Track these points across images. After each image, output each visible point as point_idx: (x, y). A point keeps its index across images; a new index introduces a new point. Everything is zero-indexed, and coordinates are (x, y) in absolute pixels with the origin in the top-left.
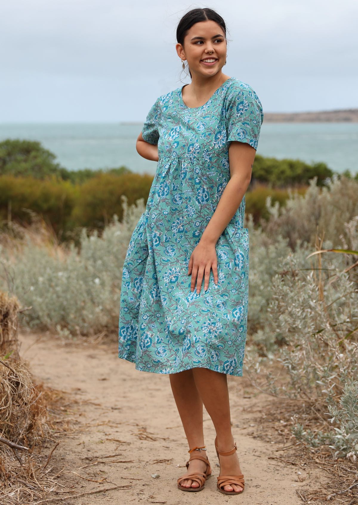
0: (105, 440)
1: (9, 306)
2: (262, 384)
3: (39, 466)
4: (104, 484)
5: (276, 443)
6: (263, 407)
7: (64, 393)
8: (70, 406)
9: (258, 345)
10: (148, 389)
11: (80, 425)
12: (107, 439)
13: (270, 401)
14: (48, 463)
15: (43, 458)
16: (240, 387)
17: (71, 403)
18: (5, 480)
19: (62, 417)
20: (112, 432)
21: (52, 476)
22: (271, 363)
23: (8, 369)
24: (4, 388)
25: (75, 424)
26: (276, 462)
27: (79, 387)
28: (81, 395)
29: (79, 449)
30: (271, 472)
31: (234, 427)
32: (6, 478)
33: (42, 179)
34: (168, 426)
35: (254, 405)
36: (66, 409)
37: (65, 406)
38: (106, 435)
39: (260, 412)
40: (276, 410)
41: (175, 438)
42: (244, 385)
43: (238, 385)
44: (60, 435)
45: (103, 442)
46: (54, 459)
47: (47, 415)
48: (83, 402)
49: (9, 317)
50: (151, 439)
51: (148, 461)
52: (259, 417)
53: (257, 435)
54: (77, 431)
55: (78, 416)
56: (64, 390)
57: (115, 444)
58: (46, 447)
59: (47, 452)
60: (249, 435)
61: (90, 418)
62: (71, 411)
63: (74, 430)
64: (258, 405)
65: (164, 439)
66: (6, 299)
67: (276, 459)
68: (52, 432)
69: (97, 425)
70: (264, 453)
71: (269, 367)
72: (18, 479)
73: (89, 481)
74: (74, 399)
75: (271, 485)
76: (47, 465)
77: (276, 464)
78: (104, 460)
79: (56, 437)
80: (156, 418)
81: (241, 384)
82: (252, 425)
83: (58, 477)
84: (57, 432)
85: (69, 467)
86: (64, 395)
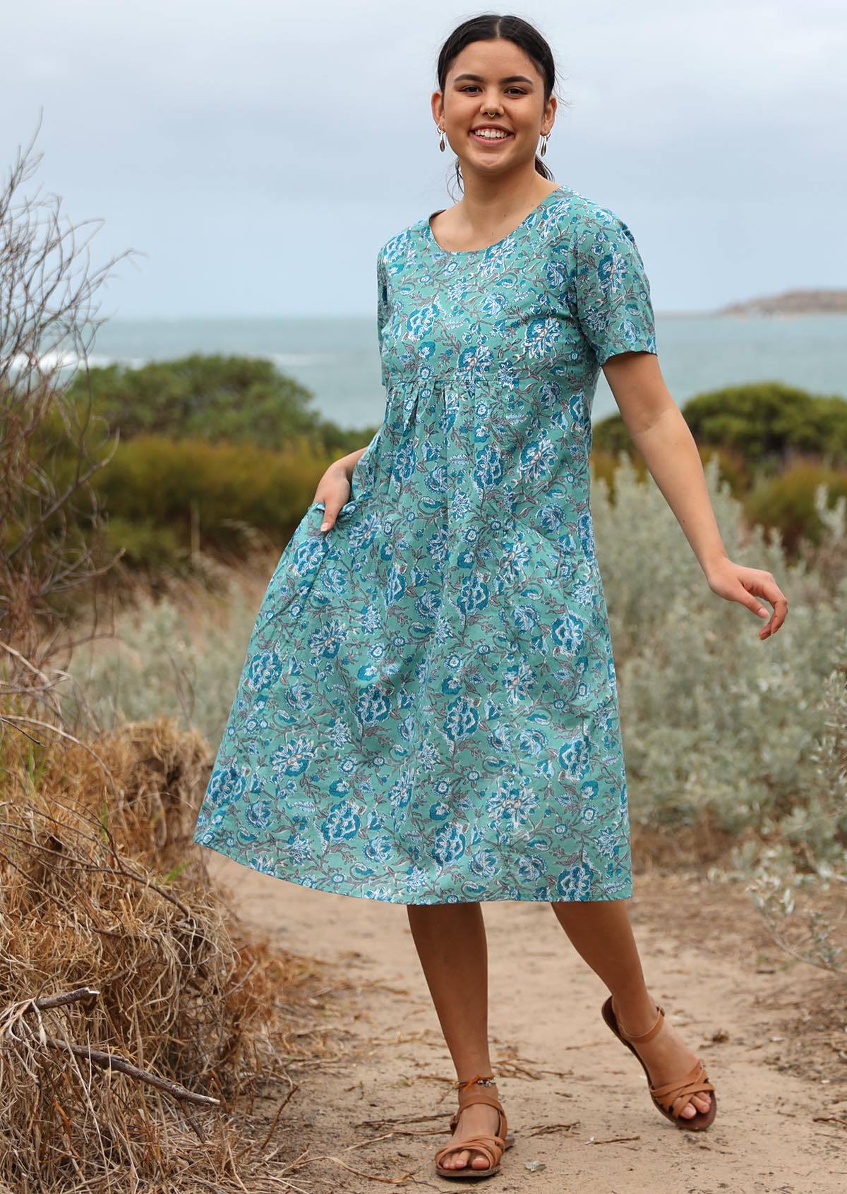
0: (415, 1078)
1: (181, 752)
2: (802, 940)
3: (249, 1144)
4: (409, 1188)
5: (832, 1082)
6: (804, 996)
7: (318, 963)
8: (332, 997)
9: (794, 843)
10: (526, 953)
11: (355, 1043)
12: (420, 1077)
13: (821, 980)
14: (270, 1136)
15: (258, 1123)
16: (749, 947)
17: (336, 989)
18: (162, 1179)
19: (312, 1023)
20: (434, 1058)
21: (281, 1167)
22: (826, 887)
23: (172, 905)
24: (161, 953)
25: (342, 1040)
26: (832, 1128)
27: (357, 950)
28: (362, 968)
29: (351, 1099)
30: (819, 1153)
31: (733, 1044)
32: (164, 1176)
33: (278, 448)
34: (572, 1044)
35: (783, 991)
36: (321, 1003)
37: (321, 996)
38: (417, 1065)
39: (797, 1006)
40: (836, 1003)
41: (586, 1072)
42: (760, 941)
43: (744, 941)
44: (304, 1066)
45: (409, 1083)
46: (285, 1126)
47: (275, 1018)
48: (364, 986)
49: (182, 779)
50: (528, 1074)
51: (518, 1129)
52: (793, 1020)
53: (787, 1062)
54: (347, 1057)
55: (352, 1019)
56: (319, 958)
57: (438, 1088)
58: (268, 1098)
59: (270, 1110)
60: (769, 1064)
61: (381, 1024)
62: (335, 1007)
63: (340, 1055)
64: (793, 989)
65: (561, 1075)
66: (175, 734)
67: (833, 1122)
68: (283, 1060)
69: (396, 1041)
70: (804, 1107)
71: (821, 899)
72: (195, 1178)
73: (371, 1179)
74: (343, 978)
75: (820, 1185)
76: (267, 1141)
77: (833, 1134)
78: (410, 1128)
79: (295, 1072)
80: (544, 1023)
81: (751, 938)
82: (775, 1039)
83: (294, 1171)
84: (295, 1060)
85: (324, 1145)
86: (319, 969)
